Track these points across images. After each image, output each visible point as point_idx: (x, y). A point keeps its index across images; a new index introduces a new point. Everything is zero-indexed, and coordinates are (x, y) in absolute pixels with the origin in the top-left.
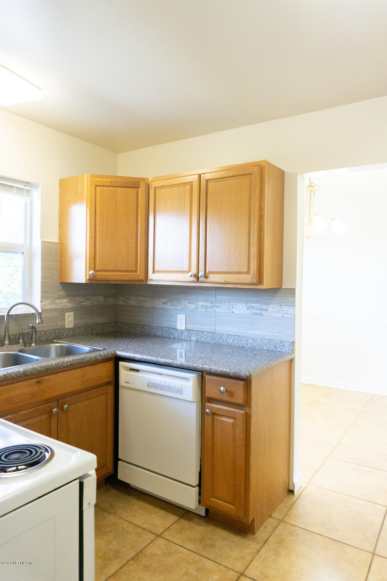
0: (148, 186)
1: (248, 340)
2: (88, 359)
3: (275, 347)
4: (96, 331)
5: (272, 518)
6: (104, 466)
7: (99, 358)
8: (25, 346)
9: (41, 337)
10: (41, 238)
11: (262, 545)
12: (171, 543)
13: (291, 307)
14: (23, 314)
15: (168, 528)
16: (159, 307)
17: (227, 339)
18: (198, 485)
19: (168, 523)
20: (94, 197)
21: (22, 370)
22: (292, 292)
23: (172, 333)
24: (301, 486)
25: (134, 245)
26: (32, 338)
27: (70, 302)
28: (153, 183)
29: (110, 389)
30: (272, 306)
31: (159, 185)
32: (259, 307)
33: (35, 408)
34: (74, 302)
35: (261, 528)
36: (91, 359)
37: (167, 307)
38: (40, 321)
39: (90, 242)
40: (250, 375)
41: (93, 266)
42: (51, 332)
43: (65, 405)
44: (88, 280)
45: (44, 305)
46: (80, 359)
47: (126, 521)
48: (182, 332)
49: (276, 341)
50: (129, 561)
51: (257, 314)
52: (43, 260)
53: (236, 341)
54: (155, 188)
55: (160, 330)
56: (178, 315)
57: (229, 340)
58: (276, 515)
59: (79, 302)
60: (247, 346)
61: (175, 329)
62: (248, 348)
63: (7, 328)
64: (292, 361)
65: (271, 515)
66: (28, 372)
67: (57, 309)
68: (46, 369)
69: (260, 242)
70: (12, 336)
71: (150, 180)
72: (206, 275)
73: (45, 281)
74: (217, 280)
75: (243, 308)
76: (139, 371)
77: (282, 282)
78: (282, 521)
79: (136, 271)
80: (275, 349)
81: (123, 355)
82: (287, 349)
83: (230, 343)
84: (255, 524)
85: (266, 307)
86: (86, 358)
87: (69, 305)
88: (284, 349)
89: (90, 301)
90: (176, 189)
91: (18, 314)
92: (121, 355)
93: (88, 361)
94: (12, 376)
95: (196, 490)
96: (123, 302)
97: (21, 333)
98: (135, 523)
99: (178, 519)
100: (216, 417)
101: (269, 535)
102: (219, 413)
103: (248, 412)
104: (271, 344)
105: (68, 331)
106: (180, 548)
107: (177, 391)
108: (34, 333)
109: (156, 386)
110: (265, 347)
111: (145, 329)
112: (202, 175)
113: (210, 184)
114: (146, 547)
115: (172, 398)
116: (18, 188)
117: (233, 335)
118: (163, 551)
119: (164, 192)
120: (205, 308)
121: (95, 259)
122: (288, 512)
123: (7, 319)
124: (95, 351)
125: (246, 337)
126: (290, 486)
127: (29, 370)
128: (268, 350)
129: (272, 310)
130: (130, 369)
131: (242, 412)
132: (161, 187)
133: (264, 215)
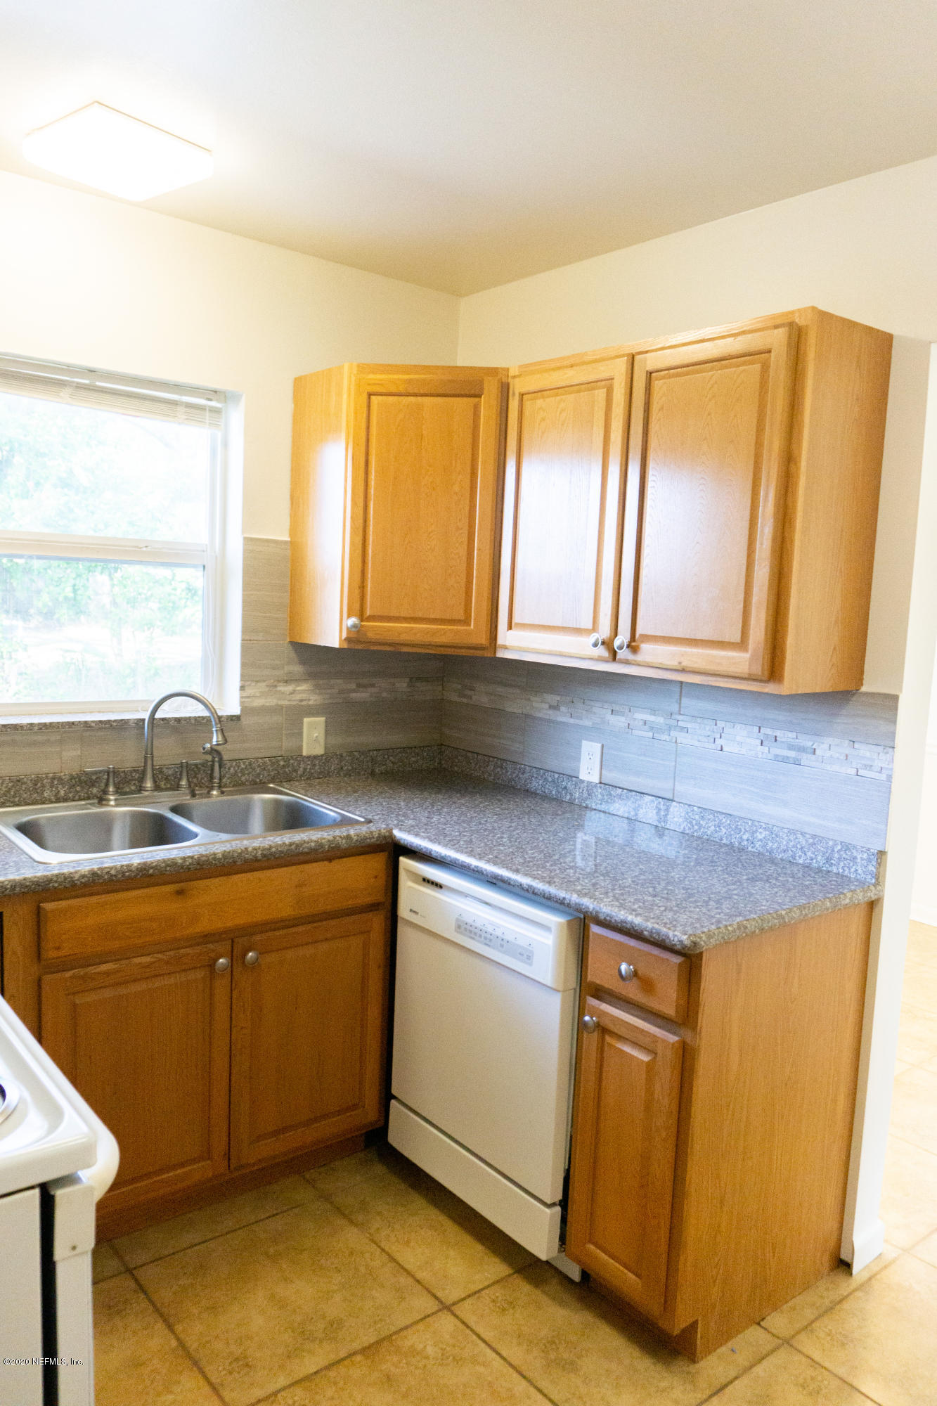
0: (505, 389)
1: (756, 831)
2: (313, 844)
3: (828, 860)
4: (383, 765)
5: (762, 1327)
6: (354, 1107)
7: (344, 844)
8: (194, 795)
9: (240, 775)
10: (243, 532)
11: (705, 1397)
12: (471, 1333)
13: (880, 748)
14: (195, 718)
15: (475, 1293)
16: (540, 715)
17: (701, 822)
18: (560, 1201)
19: (480, 1279)
20: (364, 425)
21: (138, 861)
22: (890, 702)
23: (565, 788)
24: (880, 1254)
25: (463, 551)
26: (212, 777)
27: (318, 691)
28: (517, 380)
29: (377, 922)
30: (829, 740)
31: (532, 388)
32: (791, 740)
33: (172, 953)
34: (329, 691)
35: (718, 1351)
36: (321, 846)
37: (560, 719)
38: (220, 738)
39: (352, 543)
40: (695, 943)
41: (357, 606)
42: (265, 763)
43: (250, 950)
44: (345, 639)
45: (248, 697)
46: (291, 844)
47: (383, 1250)
48: (590, 787)
49: (831, 843)
50: (354, 1353)
51: (785, 760)
52: (246, 586)
53: (724, 830)
54: (522, 395)
55: (540, 778)
56: (584, 743)
57: (707, 823)
58: (778, 1322)
59: (341, 692)
60: (752, 847)
61: (573, 777)
62: (754, 852)
63: (149, 750)
64: (873, 906)
65: (763, 1319)
66: (152, 868)
67: (282, 706)
68: (198, 864)
69: (781, 557)
70: (167, 768)
71: (511, 373)
72: (633, 644)
73: (252, 639)
74: (660, 661)
75: (748, 740)
76: (441, 887)
77: (861, 672)
78: (788, 1343)
79: (466, 622)
80: (827, 866)
81: (406, 842)
82: (860, 871)
83: (709, 832)
84: (699, 1336)
85: (811, 743)
86: (308, 843)
87: (314, 699)
88: (853, 870)
89: (373, 690)
90: (571, 398)
91: (182, 718)
92: (402, 842)
93: (313, 851)
94: (112, 876)
95: (552, 1216)
96: (459, 696)
97: (185, 764)
98: (400, 1260)
99: (510, 1275)
100: (608, 1039)
101: (733, 1374)
102: (616, 1031)
103: (688, 1040)
104: (817, 851)
105: (309, 763)
106: (488, 1351)
107: (520, 954)
108: (217, 765)
109: (475, 934)
110: (800, 857)
111: (504, 771)
112: (637, 358)
113: (657, 385)
114: (406, 1328)
115: (507, 969)
116: (189, 406)
117: (716, 812)
118: (442, 1349)
119: (541, 408)
120: (652, 729)
121: (363, 587)
122: (813, 1322)
123: (150, 729)
124: (345, 822)
125: (750, 823)
126: (842, 1250)
127: (154, 864)
128: (807, 867)
129: (828, 754)
130: (424, 880)
131: (673, 1039)
132: (535, 392)
133: (798, 477)
